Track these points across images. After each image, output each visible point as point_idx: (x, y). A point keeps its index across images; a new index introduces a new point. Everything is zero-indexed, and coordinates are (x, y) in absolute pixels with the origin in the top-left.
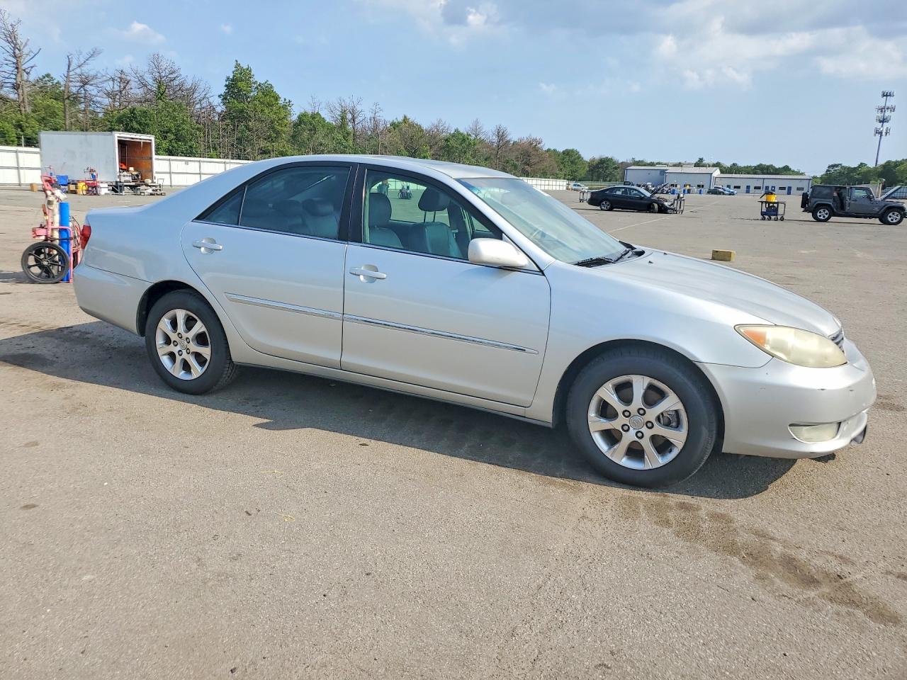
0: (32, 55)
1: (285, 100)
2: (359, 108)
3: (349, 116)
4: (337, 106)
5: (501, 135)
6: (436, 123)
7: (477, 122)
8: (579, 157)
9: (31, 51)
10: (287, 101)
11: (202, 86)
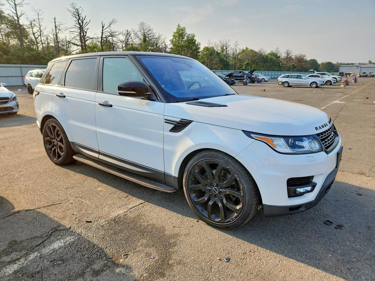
0: (87, 23)
1: (198, 42)
2: (228, 44)
3: (225, 48)
4: (220, 44)
5: (288, 54)
6: (260, 49)
7: (277, 49)
8: (317, 62)
9: (87, 22)
10: (199, 43)
11: (162, 37)
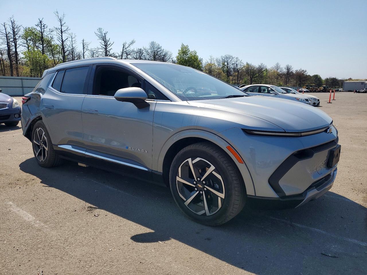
1: (200, 58)
3: (226, 64)
4: (221, 59)
5: (288, 69)
6: (260, 65)
7: (277, 64)
11: (169, 54)
